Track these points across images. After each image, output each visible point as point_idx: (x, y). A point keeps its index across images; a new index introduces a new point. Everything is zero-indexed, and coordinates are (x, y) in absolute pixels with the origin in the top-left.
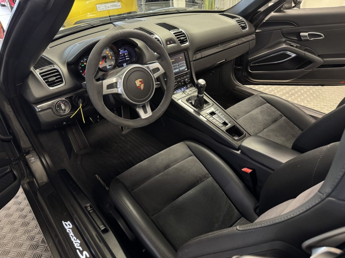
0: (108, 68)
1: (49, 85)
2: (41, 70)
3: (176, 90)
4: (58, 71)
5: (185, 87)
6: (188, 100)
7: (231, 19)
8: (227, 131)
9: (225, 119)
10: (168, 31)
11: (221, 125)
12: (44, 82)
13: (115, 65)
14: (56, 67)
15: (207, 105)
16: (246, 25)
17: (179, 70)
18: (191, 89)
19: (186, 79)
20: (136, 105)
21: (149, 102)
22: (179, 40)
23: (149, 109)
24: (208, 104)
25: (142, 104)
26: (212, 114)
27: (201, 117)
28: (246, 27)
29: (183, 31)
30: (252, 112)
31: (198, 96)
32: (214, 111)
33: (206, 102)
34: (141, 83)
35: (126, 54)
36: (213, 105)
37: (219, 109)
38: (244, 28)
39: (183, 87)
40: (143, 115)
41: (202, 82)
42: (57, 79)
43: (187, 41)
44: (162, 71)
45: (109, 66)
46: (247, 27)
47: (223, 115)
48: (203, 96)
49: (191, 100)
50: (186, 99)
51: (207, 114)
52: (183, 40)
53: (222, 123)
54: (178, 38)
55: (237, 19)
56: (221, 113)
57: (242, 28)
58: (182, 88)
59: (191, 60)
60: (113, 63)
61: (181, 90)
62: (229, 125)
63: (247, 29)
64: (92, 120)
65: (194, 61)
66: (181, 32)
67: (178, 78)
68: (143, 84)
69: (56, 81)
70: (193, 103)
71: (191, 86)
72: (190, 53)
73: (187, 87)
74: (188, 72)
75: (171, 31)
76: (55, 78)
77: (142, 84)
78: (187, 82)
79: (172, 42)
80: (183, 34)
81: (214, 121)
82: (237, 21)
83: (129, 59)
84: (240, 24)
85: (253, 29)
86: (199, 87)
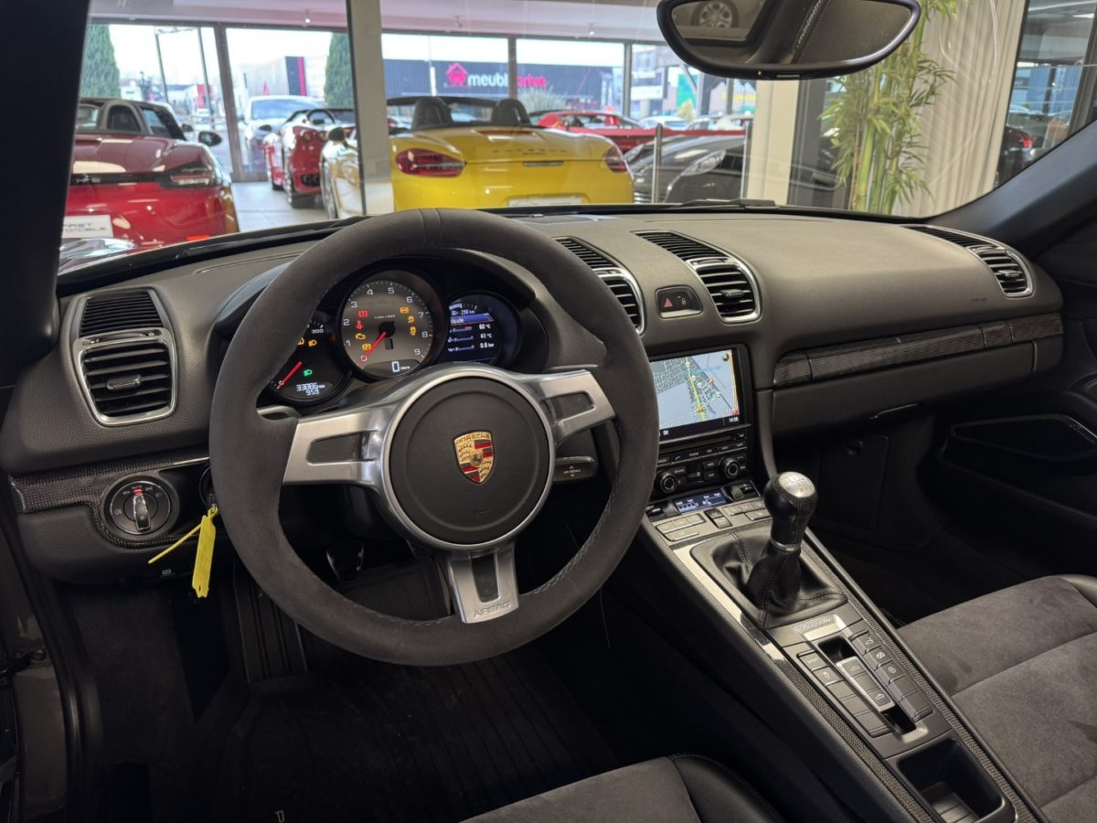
0: (394, 371)
1: (102, 408)
2: (103, 339)
3: (678, 500)
4: (165, 356)
5: (719, 491)
6: (721, 556)
7: (959, 247)
8: (903, 764)
9: (898, 694)
10: (680, 259)
11: (875, 724)
12: (87, 391)
13: (428, 361)
14: (165, 337)
15: (813, 594)
16: (1022, 276)
18: (745, 505)
19: (729, 461)
20: (445, 553)
21: (512, 546)
22: (716, 299)
23: (506, 582)
24: (821, 591)
25: (472, 552)
26: (835, 648)
27: (770, 649)
28: (1024, 284)
29: (742, 266)
30: (1036, 664)
31: (770, 548)
32: (848, 633)
33: (812, 582)
34: (480, 451)
35: (482, 327)
36: (845, 602)
37: (867, 619)
38: (1012, 284)
39: (711, 493)
40: (474, 609)
41: (796, 484)
42: (144, 385)
43: (752, 306)
45: (403, 363)
46: (1030, 282)
47: (892, 670)
48: (798, 552)
49: (738, 559)
50: (711, 551)
51: (809, 643)
52: (736, 298)
53: (880, 709)
54: (712, 290)
55: (983, 249)
56: (881, 655)
57: (1003, 285)
58: (705, 493)
59: (760, 382)
60: (420, 354)
61: (701, 504)
62: (921, 731)
63: (1029, 290)
65: (775, 388)
66: (733, 268)
67: (693, 450)
68: (491, 459)
69: (139, 393)
70: (746, 577)
71: (748, 494)
72: (762, 357)
73: (731, 496)
74: (741, 431)
75: (688, 261)
76: (137, 380)
77: (487, 454)
78: (733, 471)
79: (684, 302)
80: (742, 276)
81: (841, 691)
82: (982, 255)
83: (492, 345)
84: (995, 270)
85: (1055, 297)
86: (781, 508)
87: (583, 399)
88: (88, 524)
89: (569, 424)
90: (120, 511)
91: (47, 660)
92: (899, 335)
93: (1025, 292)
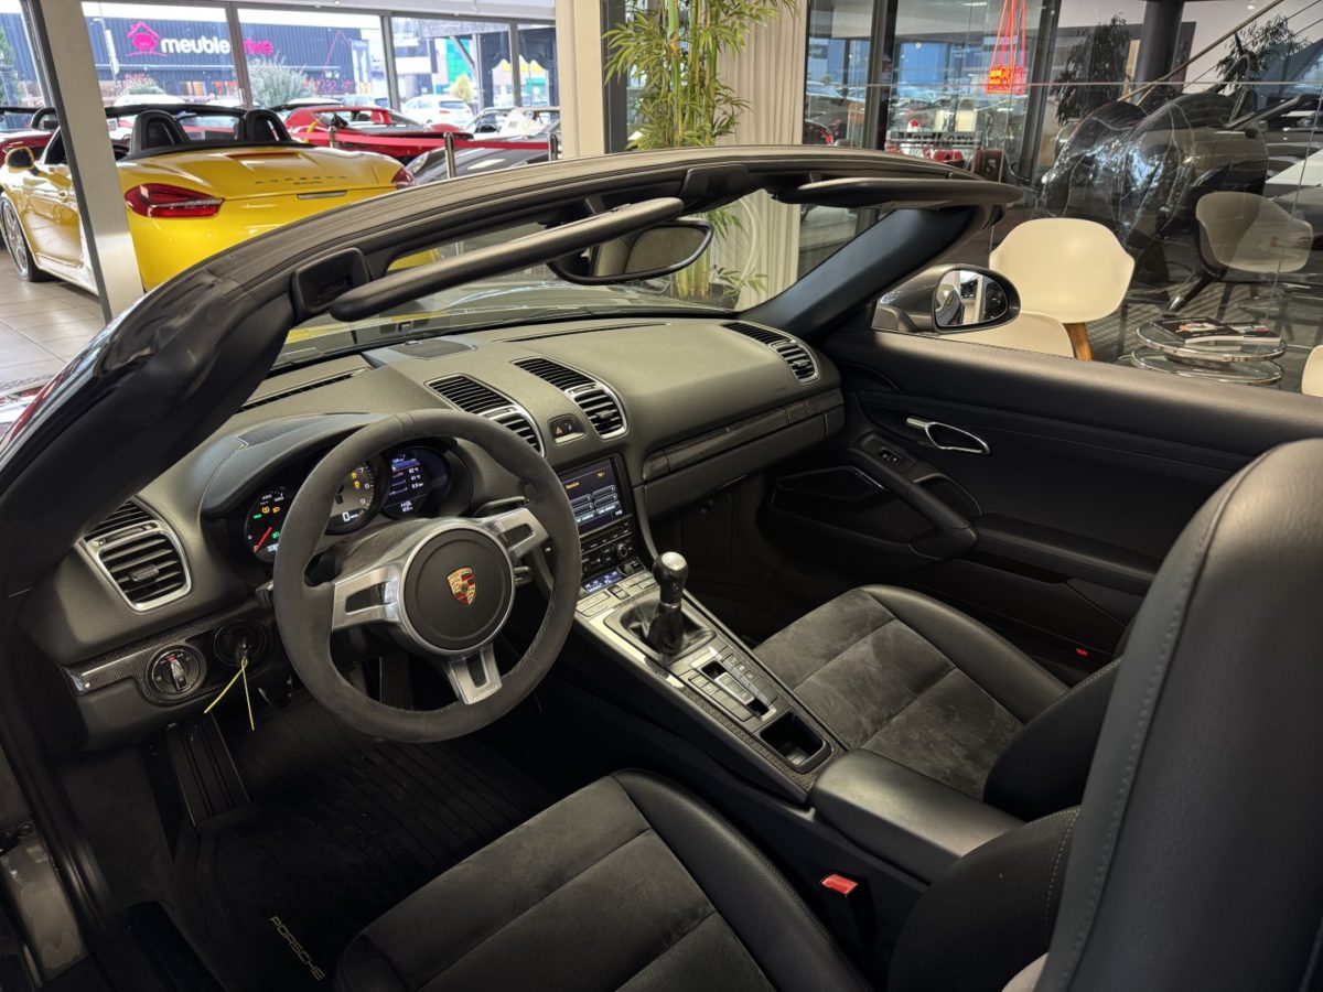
0: (346, 520)
1: (133, 596)
2: (108, 540)
3: (587, 583)
4: (168, 544)
5: (615, 570)
6: (626, 621)
7: (762, 344)
8: (764, 734)
9: (755, 690)
10: (558, 389)
11: (744, 713)
12: (116, 584)
13: (374, 507)
14: (161, 528)
15: (693, 635)
16: (810, 363)
17: (596, 515)
18: (636, 578)
19: (621, 546)
20: (446, 659)
21: (492, 645)
22: (594, 421)
23: (491, 670)
24: (698, 632)
25: (465, 654)
26: (713, 669)
27: (671, 679)
28: (812, 370)
29: (608, 390)
30: (847, 655)
31: (661, 609)
32: (719, 658)
33: (691, 627)
34: (466, 582)
35: (411, 471)
36: (715, 636)
37: (732, 647)
38: (803, 372)
39: (609, 573)
40: (470, 692)
41: (673, 561)
42: (163, 572)
43: (620, 422)
44: (538, 532)
45: (351, 513)
46: (816, 367)
47: (751, 676)
48: (680, 608)
49: (639, 620)
50: (618, 618)
51: (695, 670)
52: (608, 419)
53: (746, 703)
54: (589, 414)
55: (782, 344)
56: (742, 668)
57: (797, 373)
58: (606, 574)
59: (635, 480)
60: (365, 503)
61: (603, 583)
62: (773, 711)
63: (816, 374)
64: (267, 696)
65: (646, 482)
66: (601, 392)
68: (474, 586)
69: (158, 580)
70: (646, 632)
71: (636, 569)
72: (632, 460)
73: (623, 571)
74: (625, 521)
75: (566, 391)
76: (156, 570)
77: (470, 583)
78: (623, 553)
79: (570, 428)
80: (609, 399)
81: (720, 697)
82: (780, 350)
83: (421, 485)
85: (835, 376)
86: (663, 578)
87: (524, 530)
88: (136, 693)
89: (519, 548)
90: (159, 678)
91: (34, 833)
92: (727, 425)
93: (813, 377)
